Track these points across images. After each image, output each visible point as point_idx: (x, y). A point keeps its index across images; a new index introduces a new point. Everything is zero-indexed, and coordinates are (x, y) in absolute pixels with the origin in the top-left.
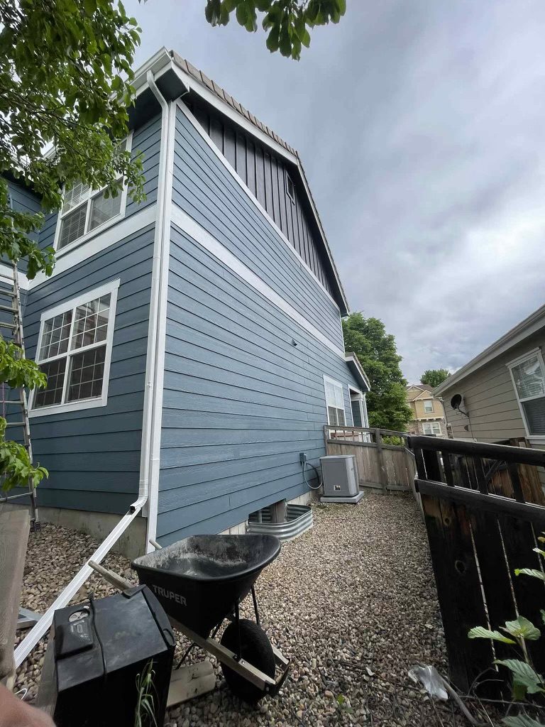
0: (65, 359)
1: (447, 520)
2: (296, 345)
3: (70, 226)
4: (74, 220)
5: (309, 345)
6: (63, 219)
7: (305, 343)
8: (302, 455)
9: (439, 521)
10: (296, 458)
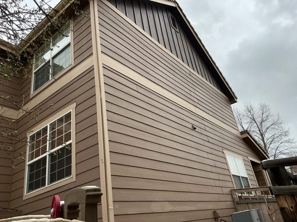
0: (46, 157)
1: (292, 207)
2: (195, 128)
3: (40, 76)
4: (42, 72)
5: (207, 128)
6: (35, 73)
7: (203, 126)
8: (215, 212)
9: (287, 209)
10: (210, 215)
